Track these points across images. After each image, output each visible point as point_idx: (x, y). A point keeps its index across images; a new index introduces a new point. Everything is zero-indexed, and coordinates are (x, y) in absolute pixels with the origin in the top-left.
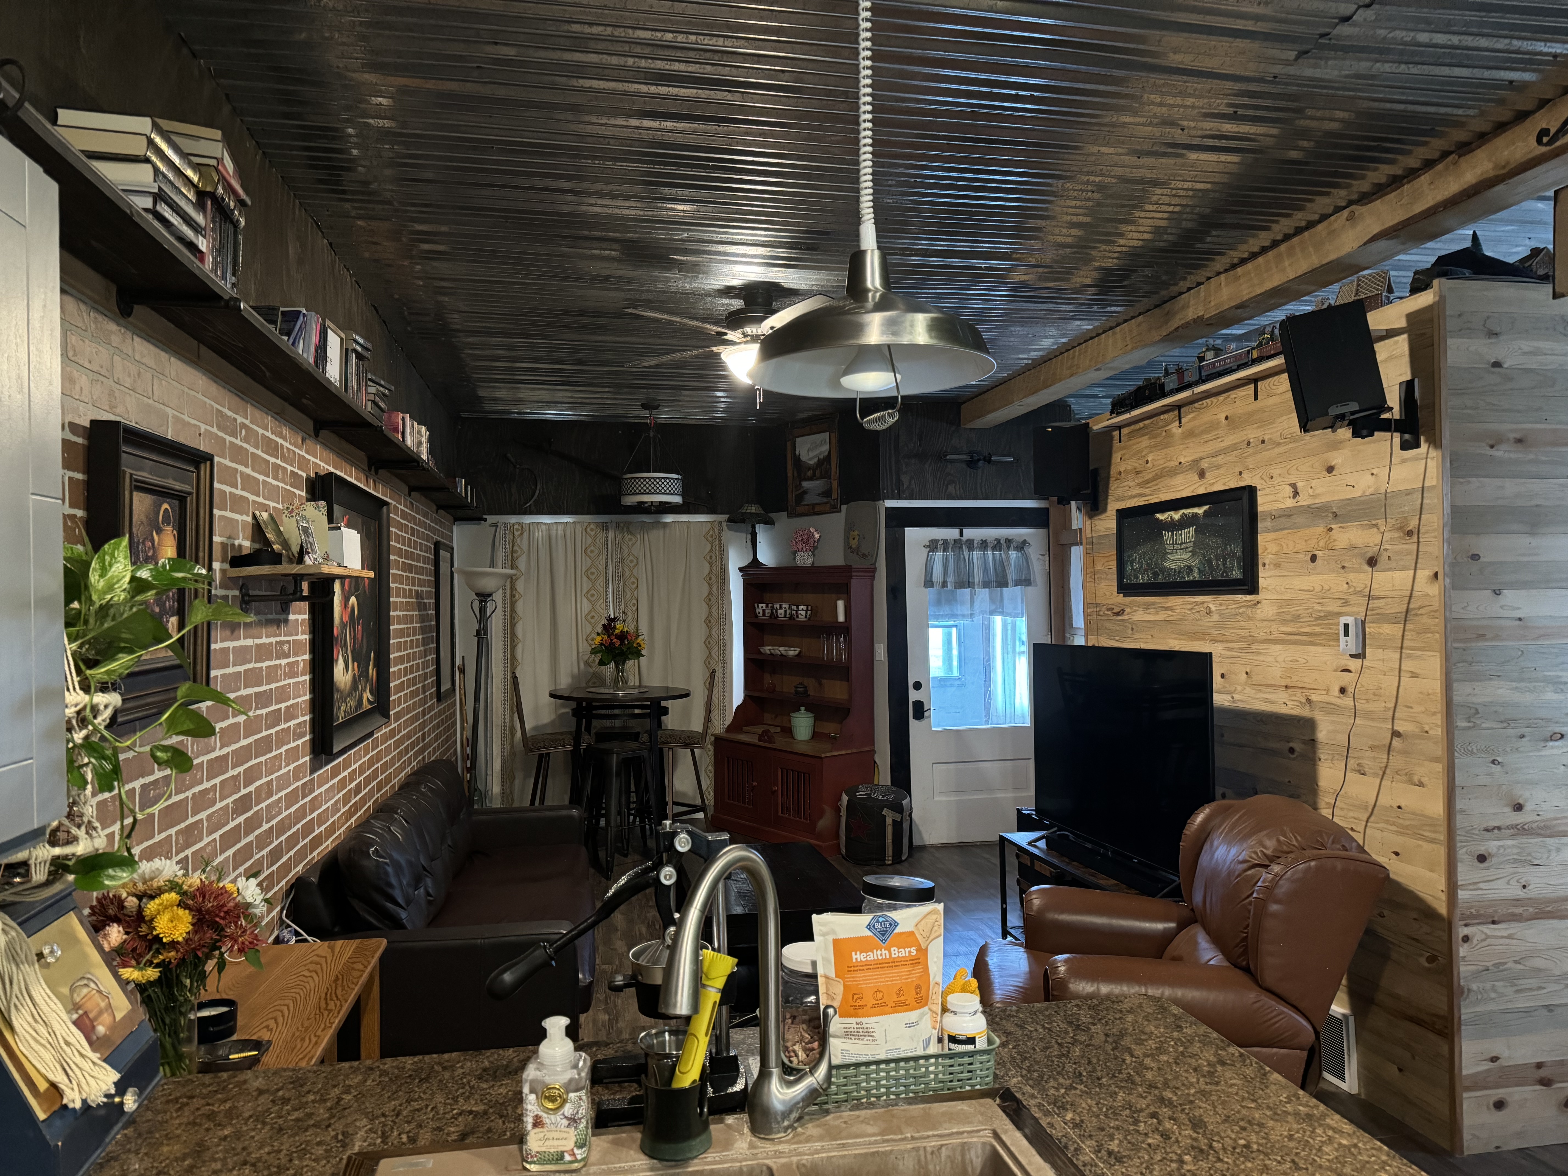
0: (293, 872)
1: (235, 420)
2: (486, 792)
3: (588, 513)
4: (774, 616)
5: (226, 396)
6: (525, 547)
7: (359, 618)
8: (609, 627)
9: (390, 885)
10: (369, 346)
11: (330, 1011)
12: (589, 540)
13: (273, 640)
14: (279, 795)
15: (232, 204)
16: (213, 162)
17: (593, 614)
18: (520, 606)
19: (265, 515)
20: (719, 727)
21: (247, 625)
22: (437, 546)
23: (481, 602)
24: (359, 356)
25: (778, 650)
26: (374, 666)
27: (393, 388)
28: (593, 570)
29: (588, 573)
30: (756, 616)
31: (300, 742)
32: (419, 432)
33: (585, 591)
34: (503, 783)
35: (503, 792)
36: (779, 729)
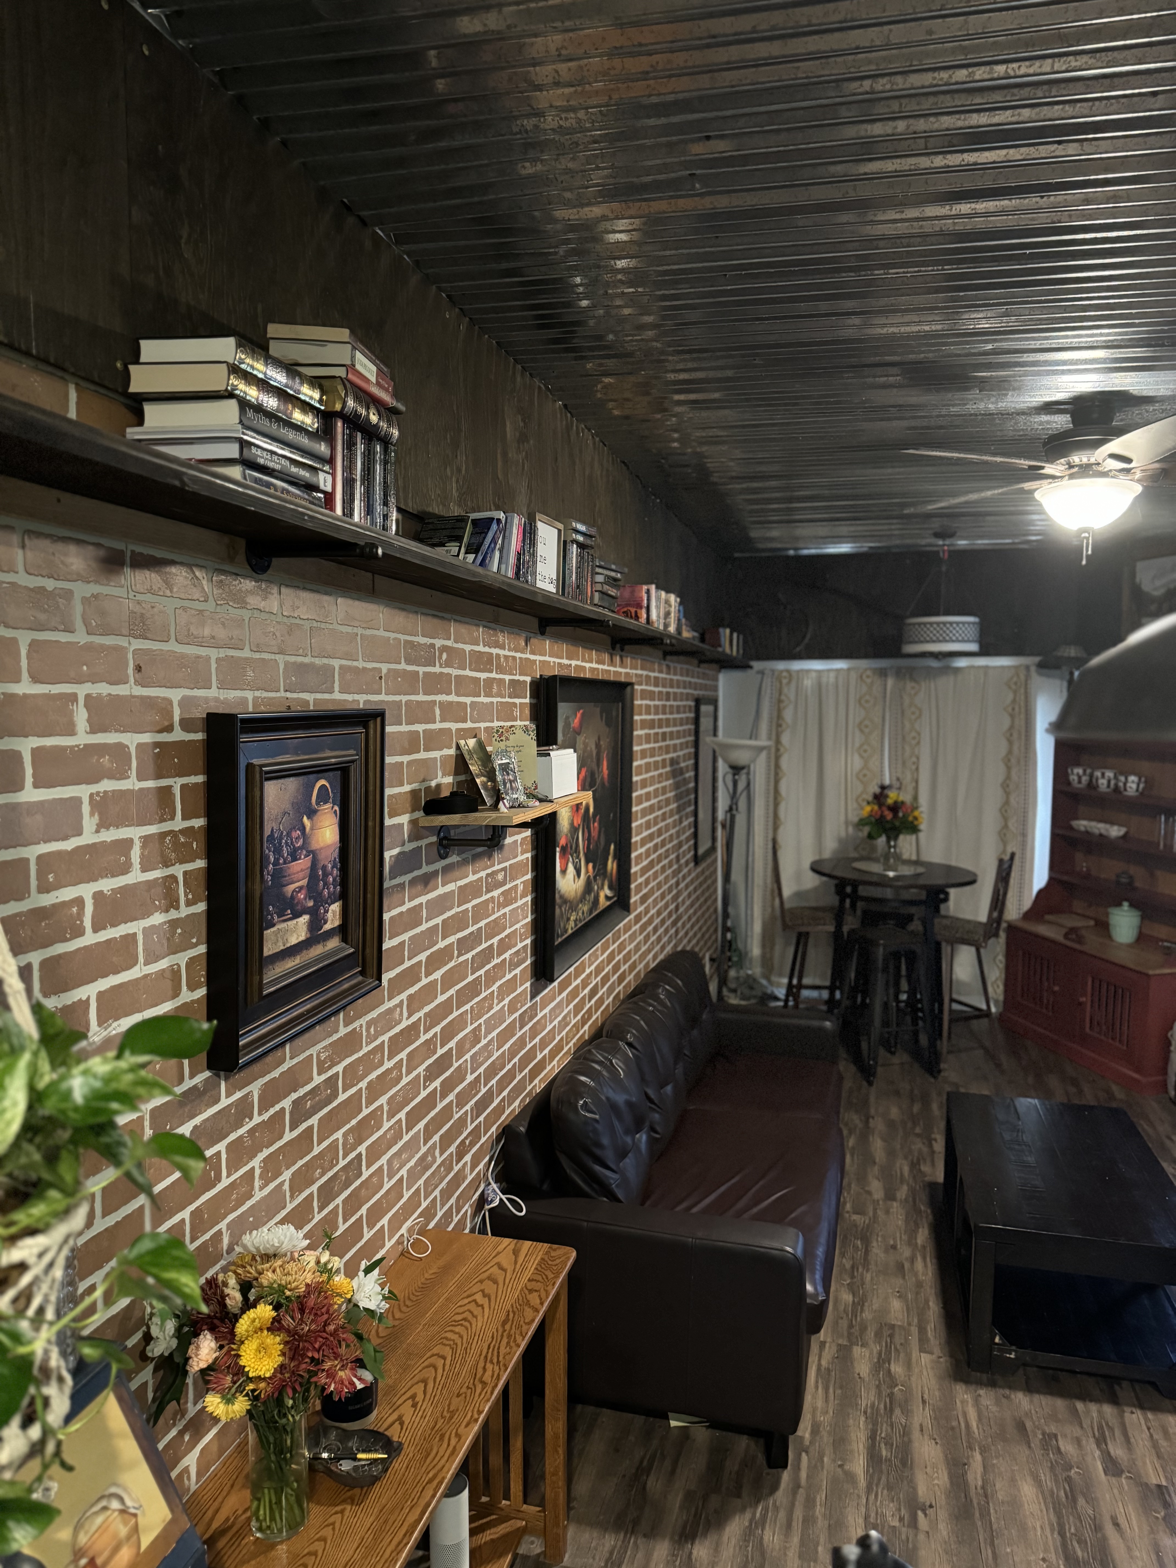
0: (507, 1112)
1: (433, 646)
2: (746, 953)
3: (866, 656)
4: (1092, 785)
5: (419, 621)
6: (792, 696)
7: (595, 815)
8: (879, 798)
9: (599, 1145)
10: (593, 531)
11: (484, 1384)
12: (865, 689)
13: (483, 874)
14: (490, 1037)
15: (374, 418)
16: (340, 372)
17: (865, 771)
18: (784, 762)
19: (472, 742)
20: (1014, 911)
21: (446, 869)
22: (698, 702)
23: (734, 775)
24: (581, 546)
25: (1098, 827)
26: (615, 857)
27: (626, 570)
28: (867, 722)
29: (861, 727)
30: (1069, 783)
31: (517, 971)
32: (667, 602)
33: (857, 745)
34: (763, 946)
35: (763, 956)
36: (1092, 923)
